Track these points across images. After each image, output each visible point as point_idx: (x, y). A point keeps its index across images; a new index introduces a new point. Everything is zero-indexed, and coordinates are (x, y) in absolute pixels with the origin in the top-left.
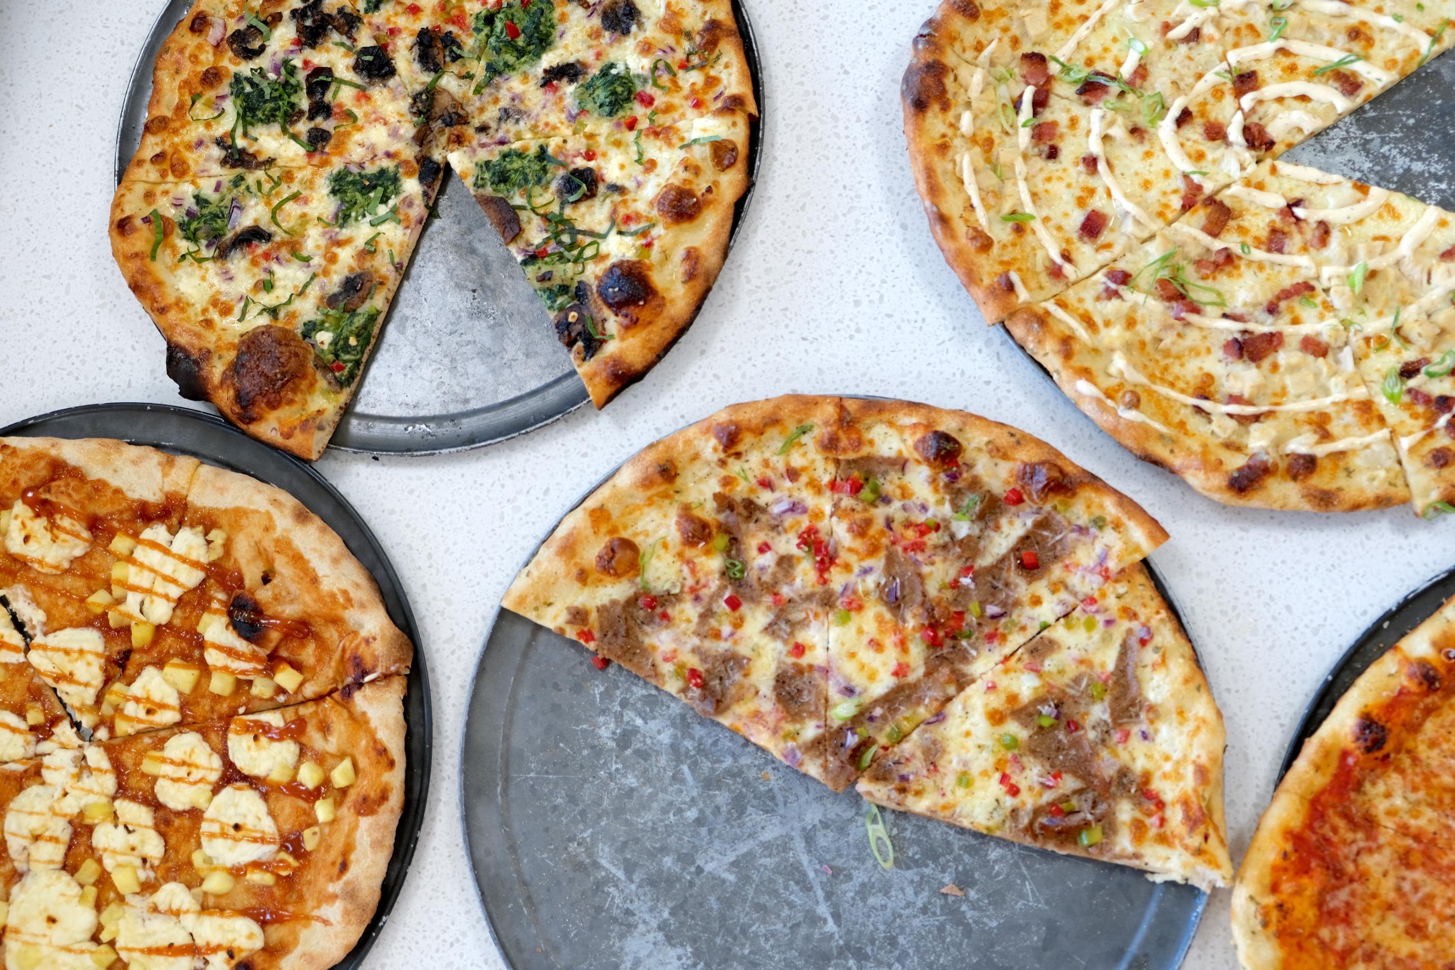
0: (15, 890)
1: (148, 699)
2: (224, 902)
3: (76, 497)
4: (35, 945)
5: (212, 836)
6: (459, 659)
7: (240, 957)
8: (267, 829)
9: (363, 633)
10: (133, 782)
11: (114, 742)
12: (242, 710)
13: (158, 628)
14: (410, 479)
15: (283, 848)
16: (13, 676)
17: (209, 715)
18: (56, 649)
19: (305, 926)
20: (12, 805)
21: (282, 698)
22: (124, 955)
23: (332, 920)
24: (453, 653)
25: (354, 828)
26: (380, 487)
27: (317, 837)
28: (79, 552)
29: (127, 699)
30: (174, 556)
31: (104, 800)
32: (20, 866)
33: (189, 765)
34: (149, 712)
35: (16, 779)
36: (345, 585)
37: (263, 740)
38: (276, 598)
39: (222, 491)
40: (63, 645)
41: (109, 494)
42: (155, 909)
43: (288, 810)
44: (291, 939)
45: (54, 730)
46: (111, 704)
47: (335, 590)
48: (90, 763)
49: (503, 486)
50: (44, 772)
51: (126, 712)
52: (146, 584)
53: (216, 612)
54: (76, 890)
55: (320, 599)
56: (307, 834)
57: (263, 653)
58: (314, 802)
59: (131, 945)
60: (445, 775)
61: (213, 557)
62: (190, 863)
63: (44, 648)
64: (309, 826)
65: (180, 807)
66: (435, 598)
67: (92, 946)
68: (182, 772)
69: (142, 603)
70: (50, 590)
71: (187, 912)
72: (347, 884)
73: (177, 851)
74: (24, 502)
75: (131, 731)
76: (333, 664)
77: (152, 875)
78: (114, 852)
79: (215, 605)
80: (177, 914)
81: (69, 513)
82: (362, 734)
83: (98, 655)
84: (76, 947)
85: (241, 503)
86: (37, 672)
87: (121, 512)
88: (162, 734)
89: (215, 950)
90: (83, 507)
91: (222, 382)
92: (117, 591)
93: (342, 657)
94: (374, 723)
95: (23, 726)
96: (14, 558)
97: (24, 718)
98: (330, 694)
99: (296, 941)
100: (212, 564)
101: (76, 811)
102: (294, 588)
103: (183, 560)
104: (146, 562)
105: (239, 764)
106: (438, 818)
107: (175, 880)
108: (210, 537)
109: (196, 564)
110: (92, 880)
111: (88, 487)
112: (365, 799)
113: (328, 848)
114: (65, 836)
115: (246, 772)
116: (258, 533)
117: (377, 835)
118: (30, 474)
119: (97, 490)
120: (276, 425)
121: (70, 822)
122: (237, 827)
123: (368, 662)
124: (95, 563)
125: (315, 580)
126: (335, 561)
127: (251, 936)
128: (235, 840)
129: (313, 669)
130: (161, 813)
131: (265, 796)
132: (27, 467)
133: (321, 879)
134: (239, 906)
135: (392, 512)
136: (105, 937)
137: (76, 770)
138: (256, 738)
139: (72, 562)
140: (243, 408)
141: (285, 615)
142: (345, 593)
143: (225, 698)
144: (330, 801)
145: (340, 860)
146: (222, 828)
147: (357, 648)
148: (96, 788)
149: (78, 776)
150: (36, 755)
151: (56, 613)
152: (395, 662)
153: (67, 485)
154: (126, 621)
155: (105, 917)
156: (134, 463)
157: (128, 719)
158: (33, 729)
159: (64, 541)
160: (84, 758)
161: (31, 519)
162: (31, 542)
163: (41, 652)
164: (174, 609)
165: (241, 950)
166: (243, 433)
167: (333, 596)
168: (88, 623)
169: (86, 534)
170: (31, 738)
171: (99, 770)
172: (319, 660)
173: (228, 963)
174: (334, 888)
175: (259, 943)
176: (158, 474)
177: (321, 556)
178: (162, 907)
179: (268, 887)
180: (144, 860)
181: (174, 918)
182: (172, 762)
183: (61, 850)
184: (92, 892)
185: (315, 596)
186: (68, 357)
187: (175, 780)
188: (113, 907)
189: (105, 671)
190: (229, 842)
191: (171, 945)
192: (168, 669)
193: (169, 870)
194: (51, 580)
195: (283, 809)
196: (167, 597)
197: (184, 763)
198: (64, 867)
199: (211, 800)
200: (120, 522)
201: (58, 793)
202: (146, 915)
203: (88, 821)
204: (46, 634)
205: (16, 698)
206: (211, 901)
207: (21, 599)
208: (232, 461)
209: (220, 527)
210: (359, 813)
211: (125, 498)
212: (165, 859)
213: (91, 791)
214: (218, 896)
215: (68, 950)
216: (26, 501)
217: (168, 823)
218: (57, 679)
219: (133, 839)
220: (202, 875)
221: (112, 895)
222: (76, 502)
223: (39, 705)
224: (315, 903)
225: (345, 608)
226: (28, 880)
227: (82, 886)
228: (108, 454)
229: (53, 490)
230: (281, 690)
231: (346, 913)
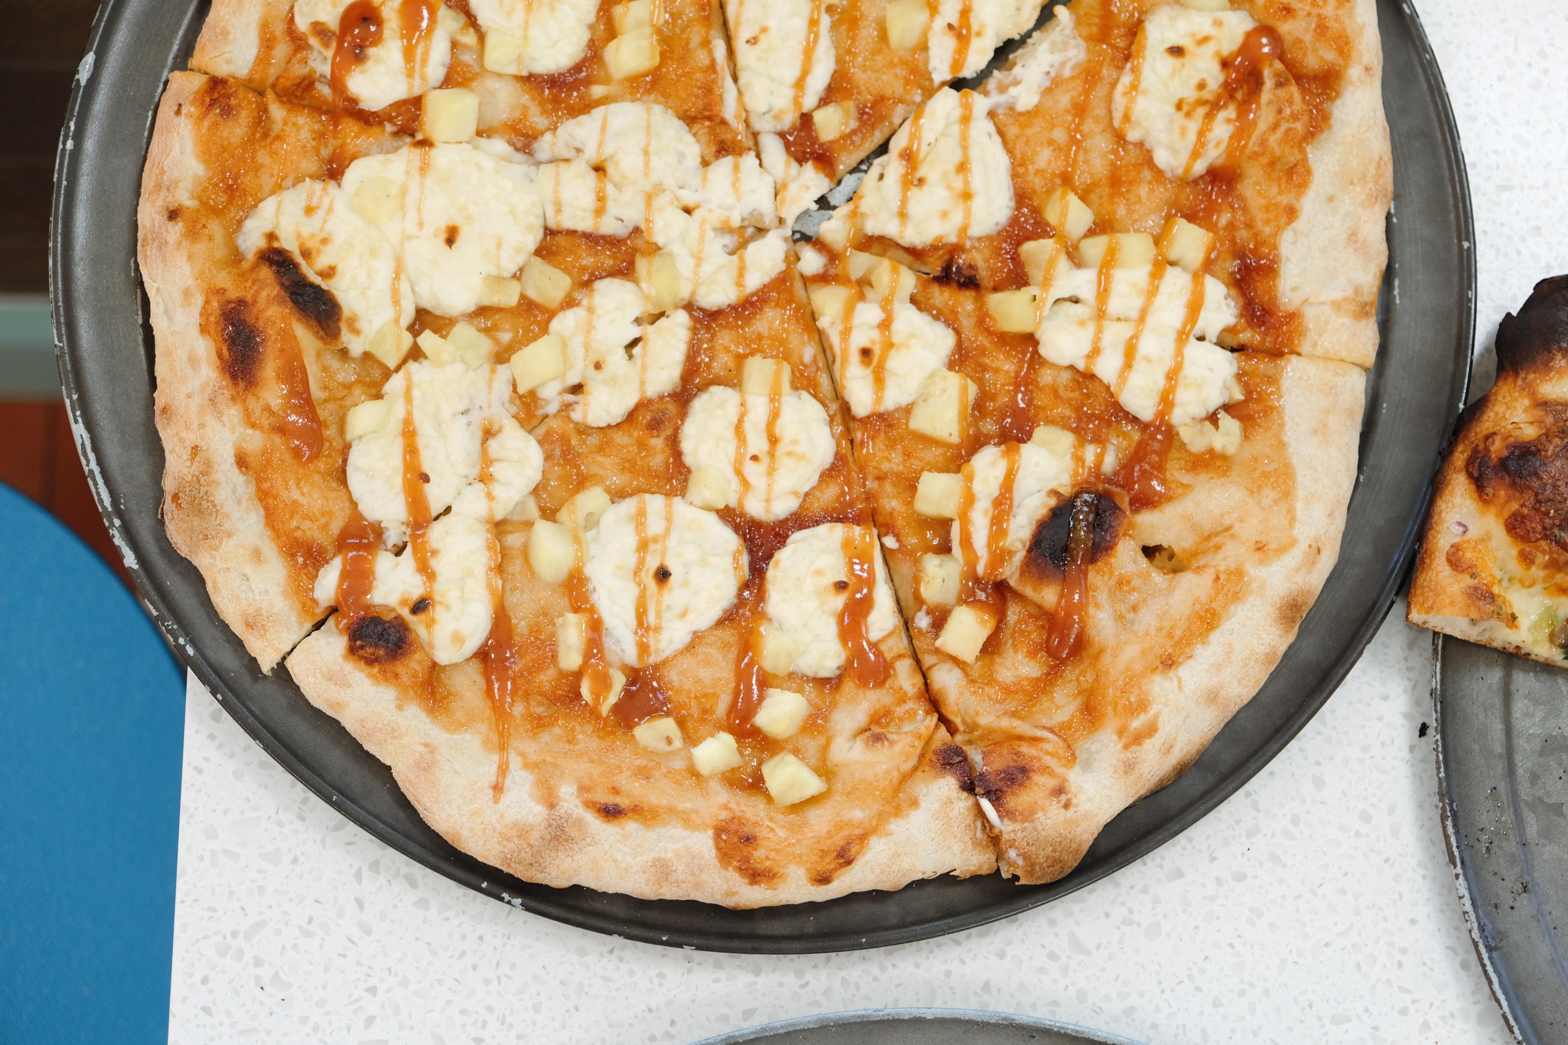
0: (499, 145)
1: (889, 345)
2: (515, 567)
3: (1274, 140)
4: (402, 208)
5: (640, 519)
6: (1042, 970)
7: (416, 623)
8: (665, 636)
9: (1075, 777)
10: (725, 338)
11: (798, 286)
12: (890, 542)
13: (1029, 340)
14: (1392, 811)
15: (635, 676)
16: (903, 63)
17: (871, 471)
18: (964, 143)
19: (486, 742)
20: (657, 109)
21: (923, 621)
22: (395, 384)
23: (507, 799)
24: (1053, 956)
25: (688, 821)
26: (1366, 749)
27: (662, 746)
28: (1162, 158)
29: (886, 304)
30: (1179, 352)
31: (685, 292)
32: (545, 146)
33: (772, 454)
34: (866, 353)
35: (708, 106)
36: (1167, 728)
37: (839, 601)
38: (1122, 583)
39: (1321, 430)
40: (974, 154)
41: (1284, 200)
42: (488, 433)
43: (706, 674)
44: (459, 715)
45: (809, 166)
46: (870, 271)
47: (1154, 709)
48: (752, 247)
49: (1404, 1012)
50: (727, 162)
51: (861, 307)
52: (1115, 305)
53: (1079, 460)
54: (510, 266)
55: (1132, 679)
56: (667, 725)
57: (1010, 572)
58: (731, 730)
59: (416, 393)
60: (809, 976)
61: (1186, 434)
62: (582, 482)
63: (966, 119)
64: (681, 723)
65: (686, 446)
66: (1156, 900)
67: (408, 315)
68: (757, 443)
69: (1076, 301)
70: (1080, 110)
71: (490, 497)
72: (579, 823)
73: (601, 449)
74: (1249, 35)
75: (824, 322)
76: (1006, 723)
77: (552, 408)
78: (589, 328)
79: (1090, 453)
80: (485, 478)
81: (1243, 129)
82: (876, 807)
83: (963, 229)
84: (404, 288)
85: (1304, 479)
86: (919, 110)
87: (1249, 226)
88: (824, 380)
89: (425, 569)
90: (1255, 156)
91: (1544, 405)
92: (1095, 248)
93: (1020, 738)
94: (898, 827)
95: (809, 101)
96: (1135, 30)
97: (824, 101)
98: (943, 720)
99: (455, 727)
100: (1170, 433)
101: (659, 239)
102: (1147, 619)
103: (1173, 376)
104: (1161, 300)
105: (785, 557)
106: (722, 975)
107: (548, 458)
108: (1225, 420)
109: (1166, 401)
110: (532, 294)
111: (1293, 157)
112: (749, 840)
113: (644, 774)
114: (609, 226)
115: (772, 573)
116: (1249, 531)
117: (680, 870)
118: (1308, 38)
119: (1291, 171)
120: (1474, 533)
121: (637, 230)
122: (663, 575)
123: (1018, 800)
124: (1143, 191)
125: (1169, 663)
126: (1212, 697)
127: (458, 639)
128: (637, 572)
129: (990, 680)
130: (672, 408)
131: (728, 619)
132: (1322, 29)
133: (582, 768)
134: (513, 600)
135: (1319, 783)
136: (428, 340)
137: (736, 222)
138: (841, 586)
139: (1141, 144)
140: (1503, 463)
141: (1092, 611)
142: (1151, 730)
143: (910, 504)
144: (735, 760)
145: (623, 802)
146: (655, 540)
147: (1046, 770)
148: (706, 269)
149: (725, 229)
150: (755, 135)
151: (1037, 127)
152: (1025, 856)
153: (1295, 117)
154: (1035, 274)
155: (464, 332)
156: (1353, 236)
157: (848, 312)
158: (806, 120)
159: (1183, 131)
160: (761, 231)
161: (1218, 54)
162: (1171, 61)
163: (957, 113)
164: (1072, 367)
165: (431, 623)
166: (1444, 455)
167: (1142, 706)
168: (1022, 197)
169: (1200, 167)
170: (789, 120)
171: (742, 271)
172: (1008, 691)
173: (404, 602)
174: (567, 792)
175: (443, 656)
176: (1338, 290)
177: (1218, 667)
178: (494, 445)
179: (554, 658)
180: (577, 389)
181: (475, 472)
182: (774, 415)
183: (584, 223)
184: (509, 297)
185: (1137, 667)
186: (1542, 53)
187: (739, 429)
188: (485, 345)
189: (934, 248)
190: (632, 560)
191: (426, 479)
192: (954, 381)
193: (564, 440)
194: (1099, 111)
195: (708, 662)
196: (1095, 352)
197: (773, 440)
198: (550, 232)
199: (708, 508)
200: (1231, 226)
201: (689, 197)
202: (476, 417)
203: (641, 264)
204: (991, 114)
205: (860, 76)
206: (514, 540)
207: (1057, 58)
208: (1380, 434)
209: (1246, 437)
210: (719, 831)
211: (1279, 230)
212: (583, 430)
213: (699, 259)
214: (525, 552)
215: (398, 271)
216: (1251, 37)
217: (655, 425)
218: (909, 157)
219: (617, 360)
220: (563, 515)
221: (506, 337)
222: (1263, 142)
223: (853, 124)
224: (533, 758)
225: (1120, 733)
226: (519, 167)
227: (518, 276)
228: (1363, 179)
229: (1282, 93)
230: (940, 619)
231: (523, 831)
